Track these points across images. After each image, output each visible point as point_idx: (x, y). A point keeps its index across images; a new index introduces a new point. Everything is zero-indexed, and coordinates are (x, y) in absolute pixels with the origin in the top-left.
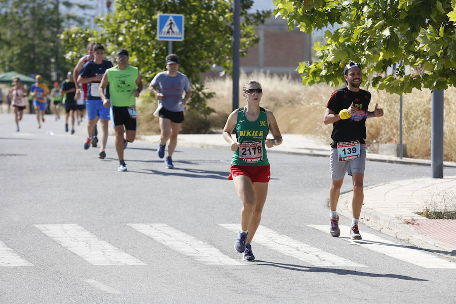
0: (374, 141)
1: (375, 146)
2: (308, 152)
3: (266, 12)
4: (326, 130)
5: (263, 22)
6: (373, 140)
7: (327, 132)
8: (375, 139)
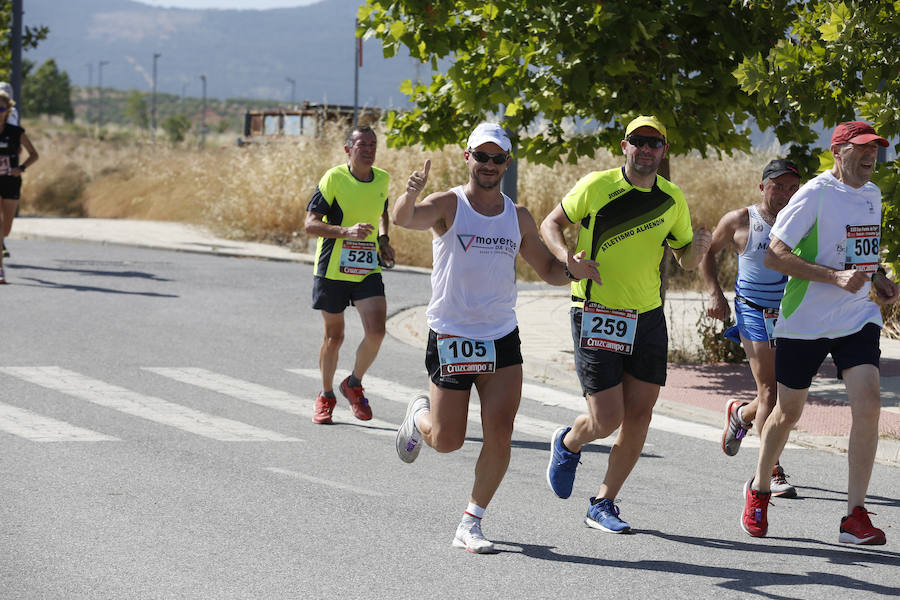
0: (295, 234)
1: (299, 242)
2: (209, 249)
3: (39, 30)
4: (218, 215)
5: (35, 45)
6: (291, 233)
7: (220, 219)
8: (295, 230)
